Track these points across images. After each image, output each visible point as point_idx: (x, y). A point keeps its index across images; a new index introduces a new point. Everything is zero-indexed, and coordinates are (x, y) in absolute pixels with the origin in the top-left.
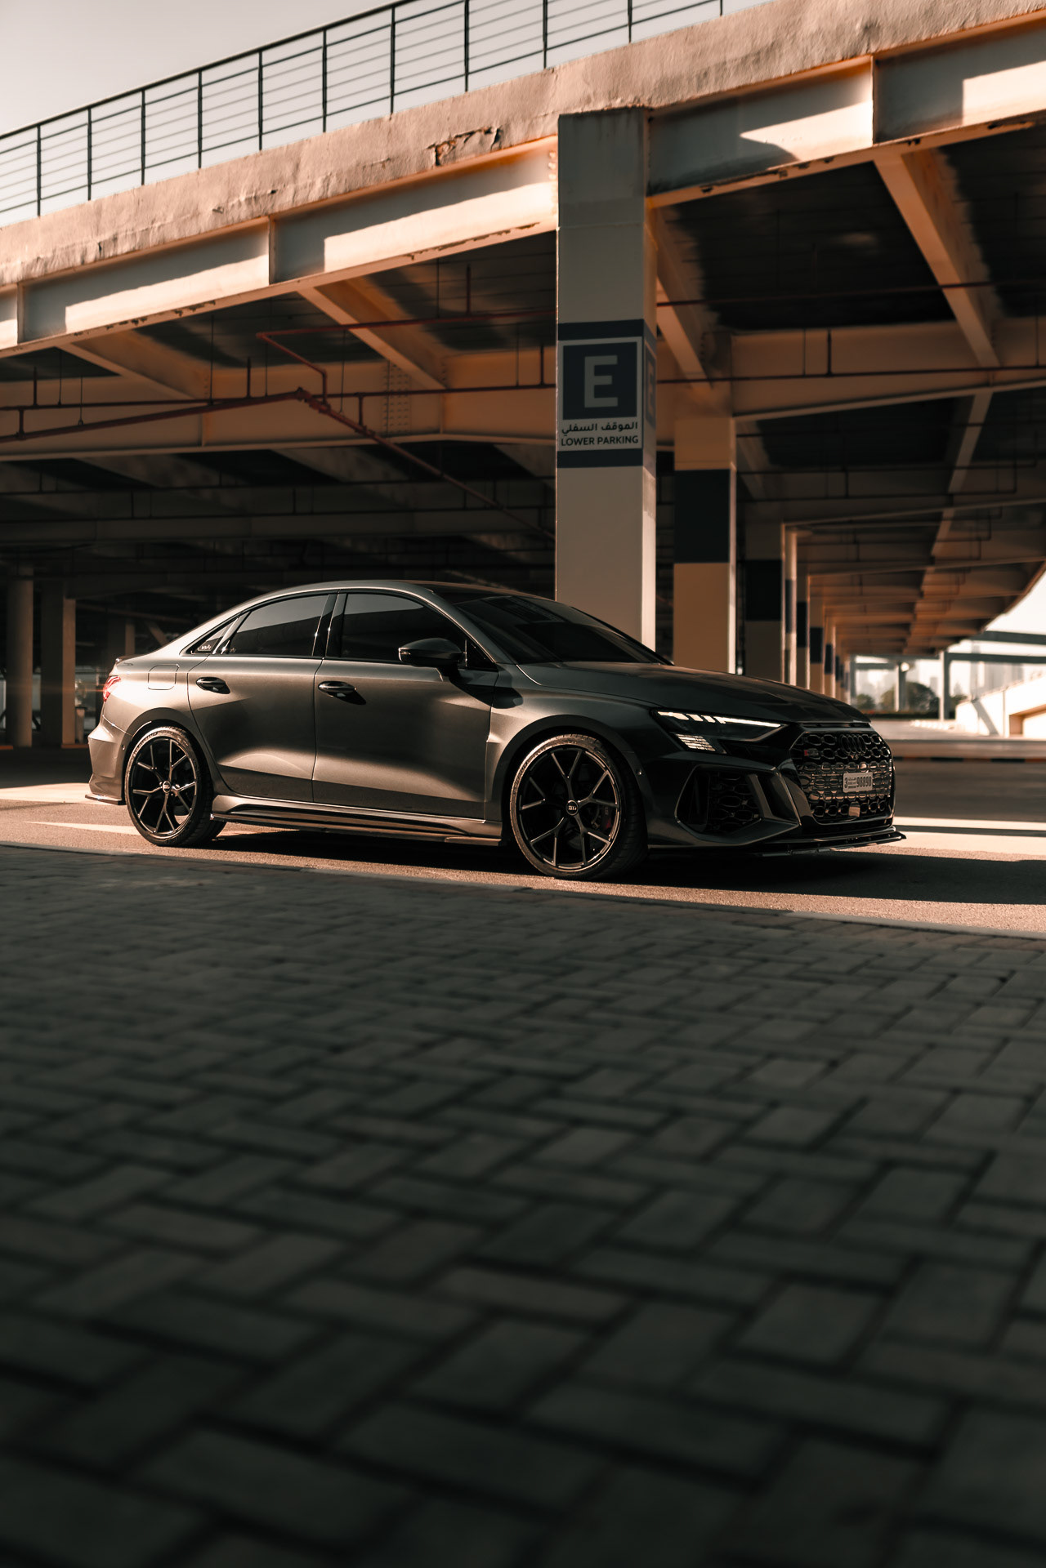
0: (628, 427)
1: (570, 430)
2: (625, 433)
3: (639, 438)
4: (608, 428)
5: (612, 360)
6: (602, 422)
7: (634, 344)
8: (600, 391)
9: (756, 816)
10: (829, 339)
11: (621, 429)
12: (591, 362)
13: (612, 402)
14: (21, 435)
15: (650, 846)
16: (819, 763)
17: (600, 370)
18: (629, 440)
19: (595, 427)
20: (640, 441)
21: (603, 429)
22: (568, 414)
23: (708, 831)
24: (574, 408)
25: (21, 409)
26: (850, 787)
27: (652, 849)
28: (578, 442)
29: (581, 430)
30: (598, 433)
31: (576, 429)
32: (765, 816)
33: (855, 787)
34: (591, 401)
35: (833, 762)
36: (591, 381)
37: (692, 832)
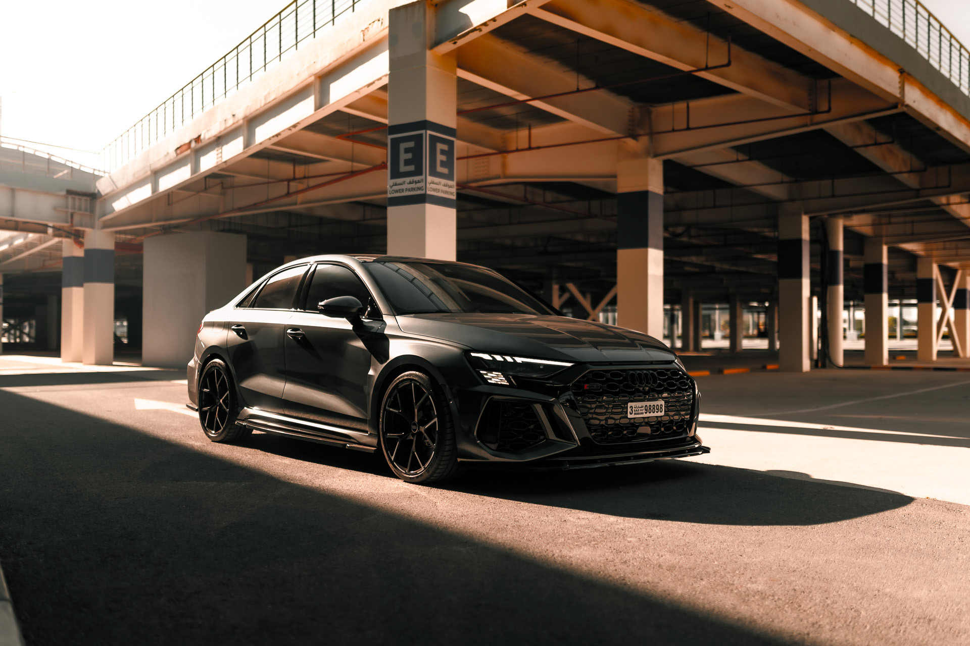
0: (419, 182)
1: (393, 185)
2: (419, 185)
3: (424, 188)
4: (410, 183)
5: (411, 144)
6: (408, 179)
7: (421, 135)
8: (407, 162)
9: (542, 437)
10: (688, 107)
11: (416, 183)
12: (403, 146)
13: (411, 168)
14: (288, 194)
15: (459, 460)
16: (601, 394)
17: (407, 150)
18: (419, 189)
19: (404, 183)
20: (424, 190)
21: (408, 184)
22: (393, 177)
23: (501, 449)
24: (396, 174)
25: (289, 181)
26: (635, 414)
27: (461, 461)
28: (397, 191)
29: (398, 185)
30: (406, 186)
31: (396, 185)
32: (550, 438)
33: (642, 413)
34: (403, 168)
35: (616, 394)
36: (403, 156)
37: (487, 449)
